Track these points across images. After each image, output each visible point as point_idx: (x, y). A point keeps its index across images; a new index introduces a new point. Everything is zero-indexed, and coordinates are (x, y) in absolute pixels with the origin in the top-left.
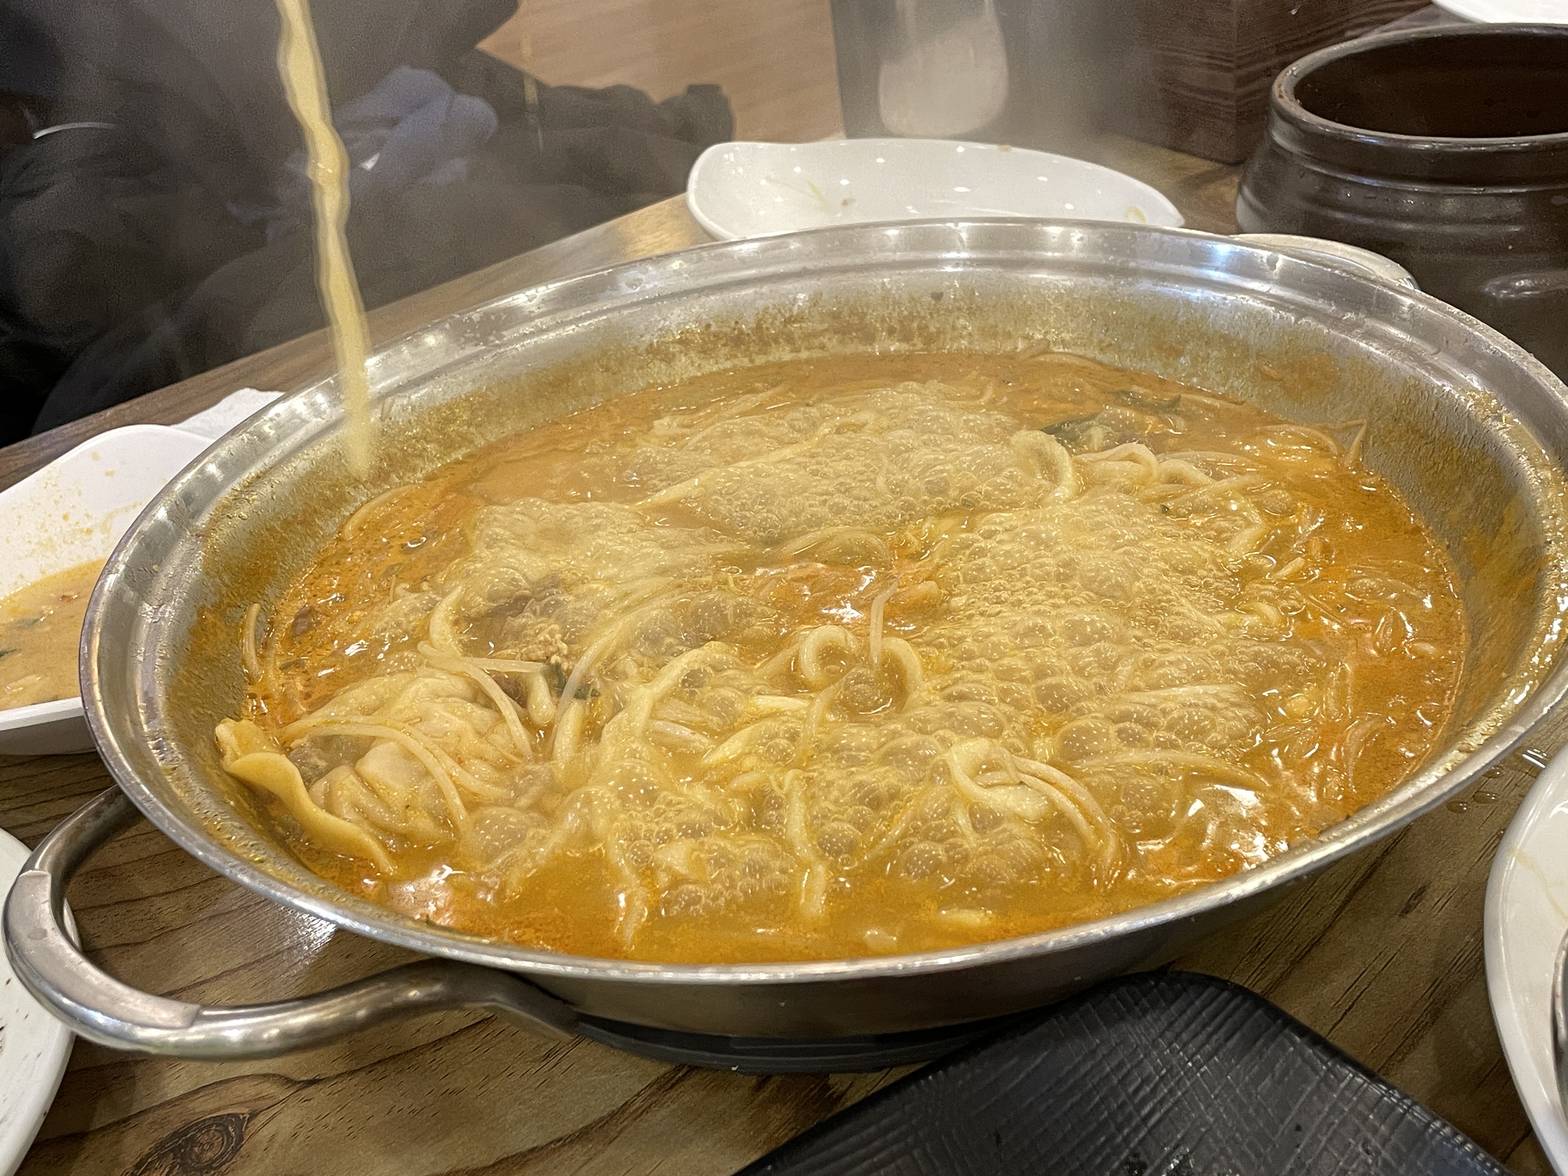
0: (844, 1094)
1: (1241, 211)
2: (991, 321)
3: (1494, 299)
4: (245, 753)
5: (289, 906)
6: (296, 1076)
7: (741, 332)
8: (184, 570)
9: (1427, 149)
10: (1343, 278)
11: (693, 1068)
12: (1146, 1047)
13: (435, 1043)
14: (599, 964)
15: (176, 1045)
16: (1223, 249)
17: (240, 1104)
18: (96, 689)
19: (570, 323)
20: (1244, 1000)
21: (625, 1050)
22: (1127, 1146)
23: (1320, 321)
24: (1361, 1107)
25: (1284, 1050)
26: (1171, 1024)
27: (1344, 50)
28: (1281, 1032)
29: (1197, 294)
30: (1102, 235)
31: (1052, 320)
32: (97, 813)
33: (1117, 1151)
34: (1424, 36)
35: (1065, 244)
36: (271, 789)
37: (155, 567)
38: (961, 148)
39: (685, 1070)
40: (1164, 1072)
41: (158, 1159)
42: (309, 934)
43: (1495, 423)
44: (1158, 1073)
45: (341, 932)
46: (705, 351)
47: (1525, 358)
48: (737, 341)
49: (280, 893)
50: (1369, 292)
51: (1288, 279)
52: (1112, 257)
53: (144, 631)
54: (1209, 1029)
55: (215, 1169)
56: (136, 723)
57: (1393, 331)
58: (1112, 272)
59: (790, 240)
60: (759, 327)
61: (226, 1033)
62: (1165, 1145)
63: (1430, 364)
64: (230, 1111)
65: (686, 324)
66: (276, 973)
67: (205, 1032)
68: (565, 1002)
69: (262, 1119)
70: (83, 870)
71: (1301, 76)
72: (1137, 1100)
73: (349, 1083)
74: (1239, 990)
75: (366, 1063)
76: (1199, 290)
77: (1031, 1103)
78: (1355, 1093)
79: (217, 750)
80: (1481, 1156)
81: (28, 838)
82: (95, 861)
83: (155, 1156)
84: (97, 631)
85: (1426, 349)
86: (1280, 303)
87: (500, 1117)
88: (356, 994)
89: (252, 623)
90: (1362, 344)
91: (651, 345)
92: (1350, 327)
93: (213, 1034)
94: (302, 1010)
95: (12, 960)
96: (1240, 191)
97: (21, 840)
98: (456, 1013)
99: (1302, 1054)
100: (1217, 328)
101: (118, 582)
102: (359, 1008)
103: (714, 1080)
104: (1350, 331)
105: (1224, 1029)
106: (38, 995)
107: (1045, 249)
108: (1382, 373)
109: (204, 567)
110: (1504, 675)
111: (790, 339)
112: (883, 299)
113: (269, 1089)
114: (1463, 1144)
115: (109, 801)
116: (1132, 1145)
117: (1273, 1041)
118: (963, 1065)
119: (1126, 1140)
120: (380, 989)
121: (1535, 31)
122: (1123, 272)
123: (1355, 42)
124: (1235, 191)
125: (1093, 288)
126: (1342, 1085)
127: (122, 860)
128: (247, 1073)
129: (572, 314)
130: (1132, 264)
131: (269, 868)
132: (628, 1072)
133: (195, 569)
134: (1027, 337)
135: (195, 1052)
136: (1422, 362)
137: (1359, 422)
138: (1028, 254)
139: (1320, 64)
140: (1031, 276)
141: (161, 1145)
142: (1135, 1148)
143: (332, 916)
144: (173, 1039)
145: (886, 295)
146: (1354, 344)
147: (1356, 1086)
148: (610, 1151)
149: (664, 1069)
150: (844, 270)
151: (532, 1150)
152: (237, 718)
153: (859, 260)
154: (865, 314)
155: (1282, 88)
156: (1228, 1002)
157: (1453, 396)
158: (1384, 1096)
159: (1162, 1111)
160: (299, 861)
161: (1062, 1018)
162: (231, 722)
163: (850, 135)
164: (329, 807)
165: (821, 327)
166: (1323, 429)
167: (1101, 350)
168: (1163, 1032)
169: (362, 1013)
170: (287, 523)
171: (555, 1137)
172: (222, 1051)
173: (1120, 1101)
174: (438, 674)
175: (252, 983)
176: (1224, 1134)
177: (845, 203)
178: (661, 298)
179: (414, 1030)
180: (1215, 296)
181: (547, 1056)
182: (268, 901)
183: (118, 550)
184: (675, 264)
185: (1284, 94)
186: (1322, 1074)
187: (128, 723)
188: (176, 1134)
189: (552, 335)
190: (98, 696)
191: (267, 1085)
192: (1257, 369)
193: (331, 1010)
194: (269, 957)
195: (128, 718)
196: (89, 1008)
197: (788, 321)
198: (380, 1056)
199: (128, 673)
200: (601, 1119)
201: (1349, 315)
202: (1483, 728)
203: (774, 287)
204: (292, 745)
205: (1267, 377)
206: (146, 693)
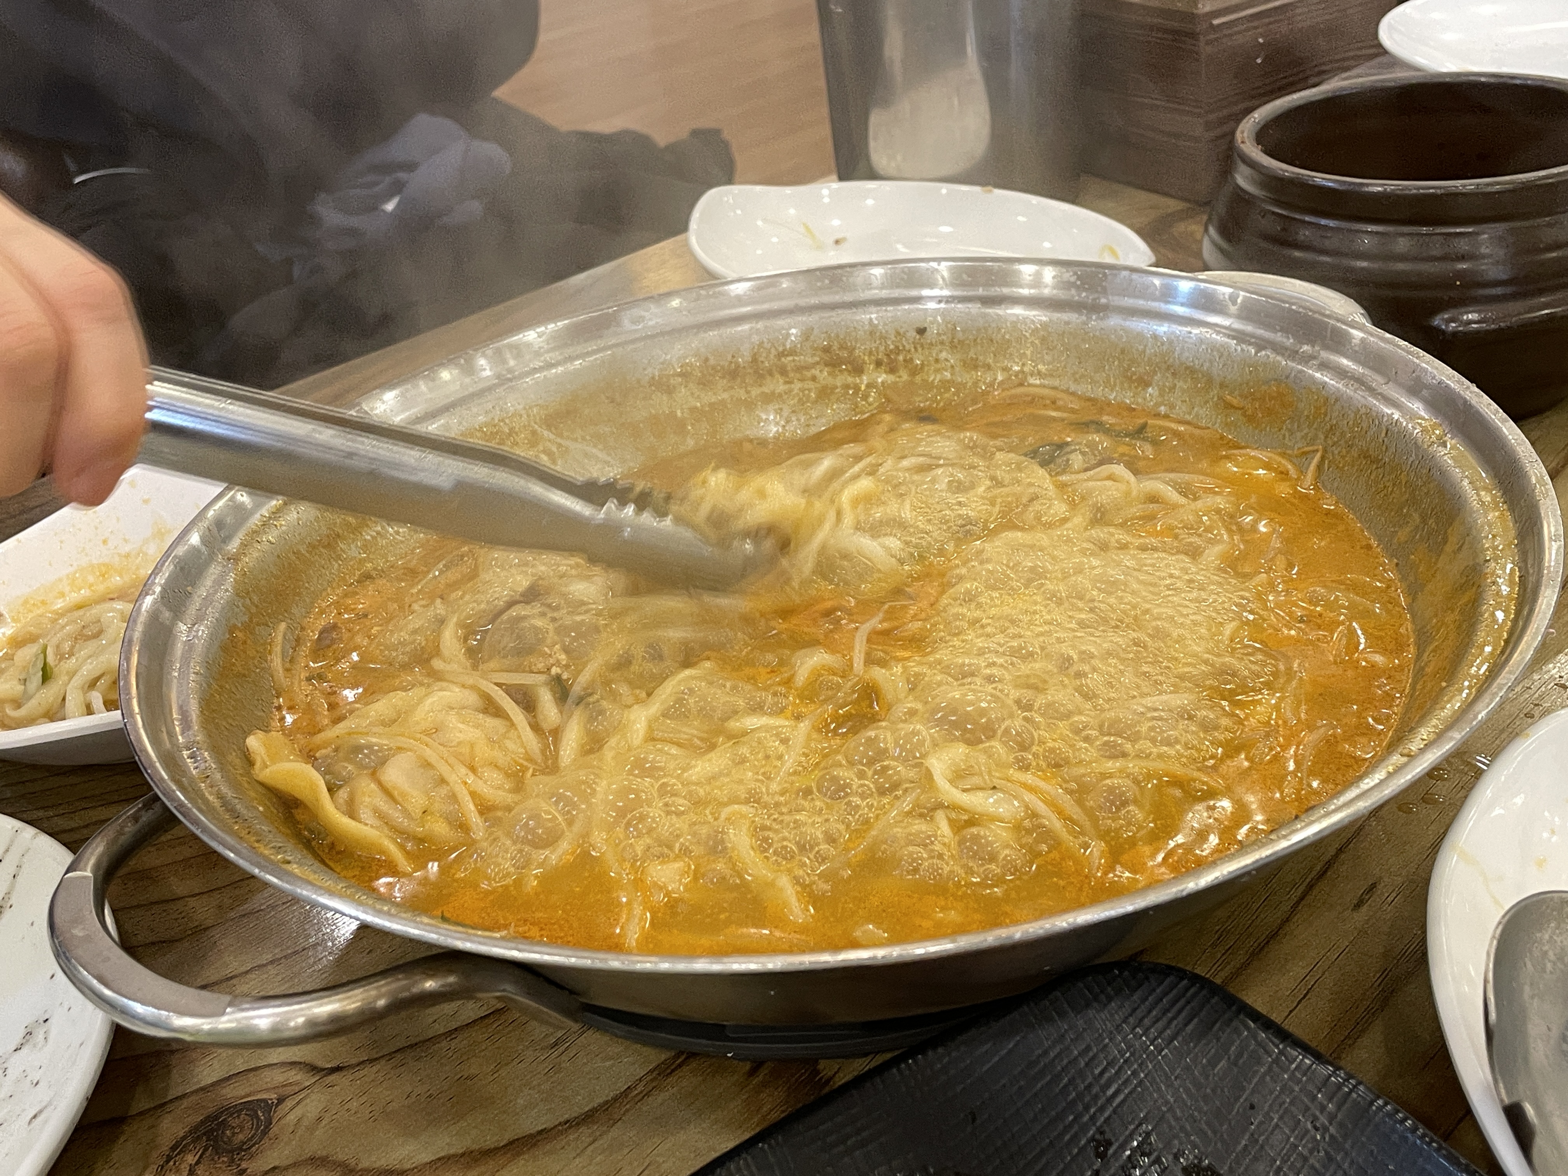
0: (831, 1078)
1: (1208, 251)
2: (972, 354)
3: (1443, 332)
4: (274, 762)
5: (314, 905)
6: (322, 1064)
7: (738, 366)
8: (216, 592)
9: (1379, 192)
10: (1300, 313)
11: (692, 1055)
12: (1111, 1032)
13: (451, 1032)
14: (601, 956)
15: (210, 1033)
16: (1185, 286)
17: (267, 1090)
18: (135, 702)
19: (577, 357)
20: (1202, 988)
21: (626, 1038)
22: (1094, 1124)
23: (1278, 354)
24: (1310, 1087)
25: (1240, 1034)
26: (1134, 1010)
27: (1302, 98)
28: (1237, 1016)
29: (1163, 329)
30: (1075, 273)
31: (1028, 353)
32: (136, 818)
33: (1084, 1128)
34: (1379, 85)
35: (1037, 282)
36: (297, 796)
37: (189, 588)
38: (944, 189)
39: (683, 1057)
40: (1128, 1055)
41: (193, 1142)
42: (333, 931)
43: (1440, 448)
44: (1122, 1056)
45: (364, 927)
46: (705, 383)
47: (1468, 388)
48: (733, 373)
49: (305, 892)
50: (1323, 326)
51: (1249, 313)
52: (1084, 294)
53: (179, 649)
54: (1170, 1015)
55: (245, 1150)
56: (171, 735)
57: (1345, 362)
58: (1085, 308)
59: (783, 280)
60: (755, 360)
61: (256, 1022)
62: (1130, 1123)
63: (1380, 394)
64: (259, 1097)
65: (686, 357)
66: (302, 968)
67: (237, 1020)
68: (572, 992)
69: (289, 1103)
70: (122, 871)
71: (1262, 123)
72: (1103, 1081)
73: (370, 1071)
74: (1196, 979)
75: (385, 1051)
76: (1166, 325)
77: (1004, 1086)
78: (1305, 1074)
79: (249, 761)
80: (1420, 1132)
81: (70, 843)
82: (133, 863)
83: (189, 1139)
84: (136, 648)
85: (1376, 380)
86: (1240, 337)
87: (511, 1101)
88: (375, 985)
89: (280, 638)
90: (1318, 375)
91: (653, 378)
92: (1306, 359)
93: (244, 1022)
94: (326, 1000)
95: (57, 956)
96: (1206, 230)
97: (65, 844)
98: (471, 1004)
99: (1255, 1037)
100: (1183, 359)
101: (155, 602)
102: (379, 997)
103: (710, 1065)
104: (1307, 362)
105: (1184, 1014)
106: (81, 986)
107: (1021, 287)
108: (1337, 400)
109: (234, 588)
110: (1444, 684)
111: (783, 372)
112: (871, 333)
113: (295, 1076)
114: (1405, 1119)
115: (147, 806)
116: (1098, 1124)
117: (1228, 1026)
118: (940, 1050)
119: (1093, 1118)
120: (399, 980)
121: (1483, 79)
122: (1095, 308)
123: (1314, 90)
124: (1202, 229)
125: (1067, 323)
126: (1294, 1066)
127: (158, 862)
128: (275, 1061)
129: (579, 349)
130: (1103, 301)
131: (295, 868)
132: (630, 1059)
133: (227, 590)
134: (1005, 369)
135: (225, 1039)
136: (1371, 390)
137: (1315, 448)
138: (1006, 291)
139: (1280, 112)
140: (1009, 311)
141: (194, 1129)
142: (1101, 1126)
143: (354, 913)
144: (206, 1027)
145: (872, 332)
146: (1310, 375)
147: (1304, 1067)
148: (615, 1132)
149: (664, 1056)
150: (833, 307)
151: (540, 1132)
152: (266, 729)
153: (848, 297)
154: (854, 349)
155: (1245, 135)
156: (1187, 989)
157: (1401, 423)
158: (1330, 1076)
159: (1126, 1091)
160: (323, 862)
161: (1032, 1005)
162: (260, 734)
163: (841, 178)
164: (352, 814)
165: (810, 360)
166: (1283, 455)
167: (1076, 380)
168: (1127, 1018)
169: (381, 1003)
170: (312, 547)
171: (561, 1120)
172: (250, 1038)
173: (1087, 1083)
174: (451, 686)
175: (279, 978)
176: (1183, 1112)
177: (837, 242)
178: (662, 334)
179: (431, 1020)
180: (1179, 330)
181: (556, 1044)
182: (295, 900)
183: (156, 572)
184: (675, 303)
185: (1246, 140)
186: (1274, 1056)
187: (165, 734)
188: (208, 1118)
189: (560, 369)
190: (136, 709)
191: (293, 1072)
192: (1220, 398)
193: (354, 999)
194: (296, 953)
195: (164, 729)
196: (130, 999)
197: (781, 355)
198: (400, 1045)
199: (164, 689)
200: (607, 1102)
201: (1305, 347)
202: (1424, 733)
203: (768, 323)
204: (317, 755)
205: (1229, 406)
206: (181, 707)
